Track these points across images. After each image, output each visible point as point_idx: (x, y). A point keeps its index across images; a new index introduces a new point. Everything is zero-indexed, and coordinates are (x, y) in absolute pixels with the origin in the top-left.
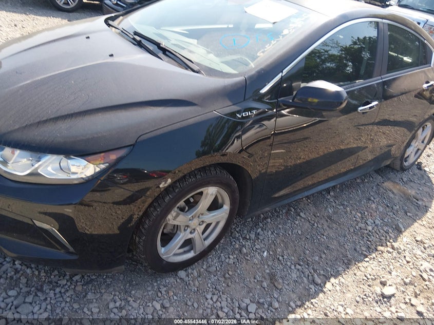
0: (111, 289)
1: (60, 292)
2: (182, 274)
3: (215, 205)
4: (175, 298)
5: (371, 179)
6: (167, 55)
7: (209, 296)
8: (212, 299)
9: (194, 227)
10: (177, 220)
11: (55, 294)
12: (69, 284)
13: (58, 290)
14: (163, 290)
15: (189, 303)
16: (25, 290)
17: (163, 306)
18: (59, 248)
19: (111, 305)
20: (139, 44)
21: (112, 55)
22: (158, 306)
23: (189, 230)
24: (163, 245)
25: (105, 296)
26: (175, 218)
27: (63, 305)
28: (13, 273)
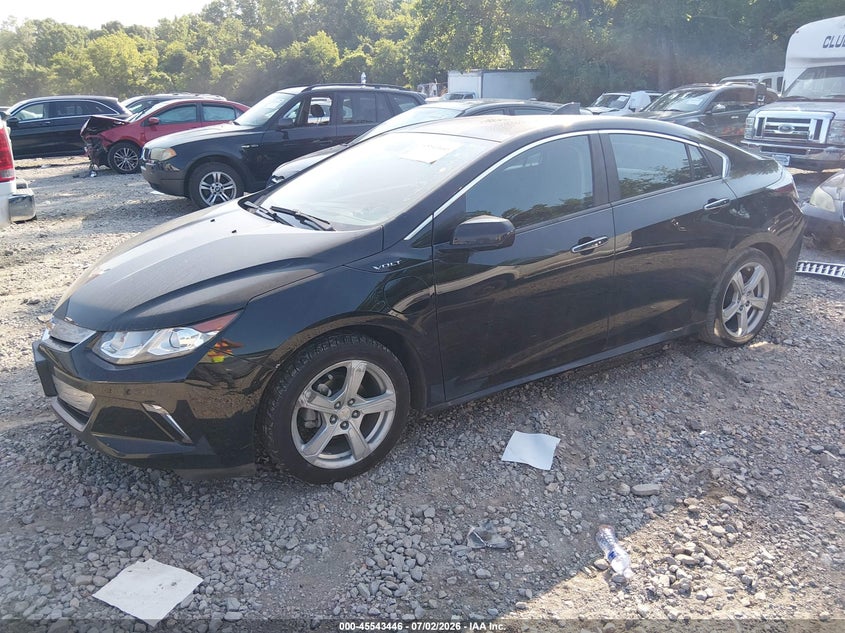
0: (246, 506)
1: (183, 512)
2: (339, 486)
3: (369, 389)
4: (327, 510)
5: (671, 363)
6: (306, 224)
7: (372, 506)
8: (376, 509)
9: (344, 418)
10: (313, 402)
11: (176, 515)
12: (194, 504)
13: (180, 510)
14: (313, 504)
15: (345, 515)
16: (140, 512)
17: (309, 519)
18: (173, 438)
19: (243, 520)
20: (276, 219)
21: (234, 232)
22: (303, 518)
23: (339, 423)
24: (305, 441)
25: (237, 513)
26: (310, 400)
27: (185, 523)
28: (127, 498)
